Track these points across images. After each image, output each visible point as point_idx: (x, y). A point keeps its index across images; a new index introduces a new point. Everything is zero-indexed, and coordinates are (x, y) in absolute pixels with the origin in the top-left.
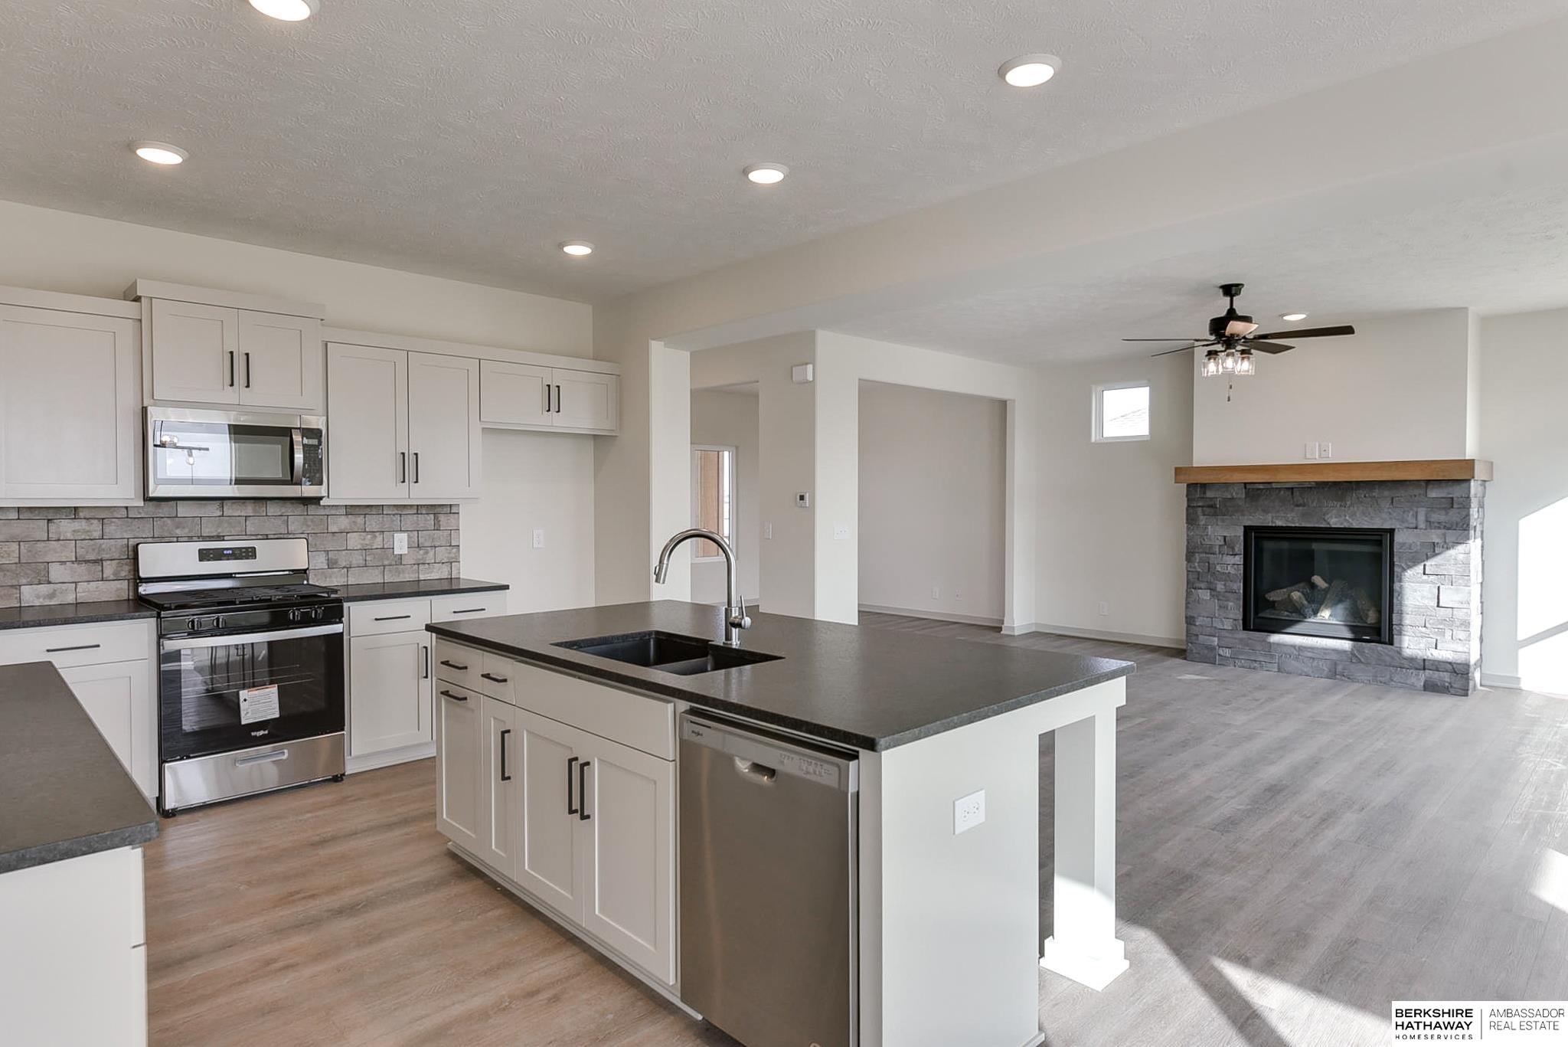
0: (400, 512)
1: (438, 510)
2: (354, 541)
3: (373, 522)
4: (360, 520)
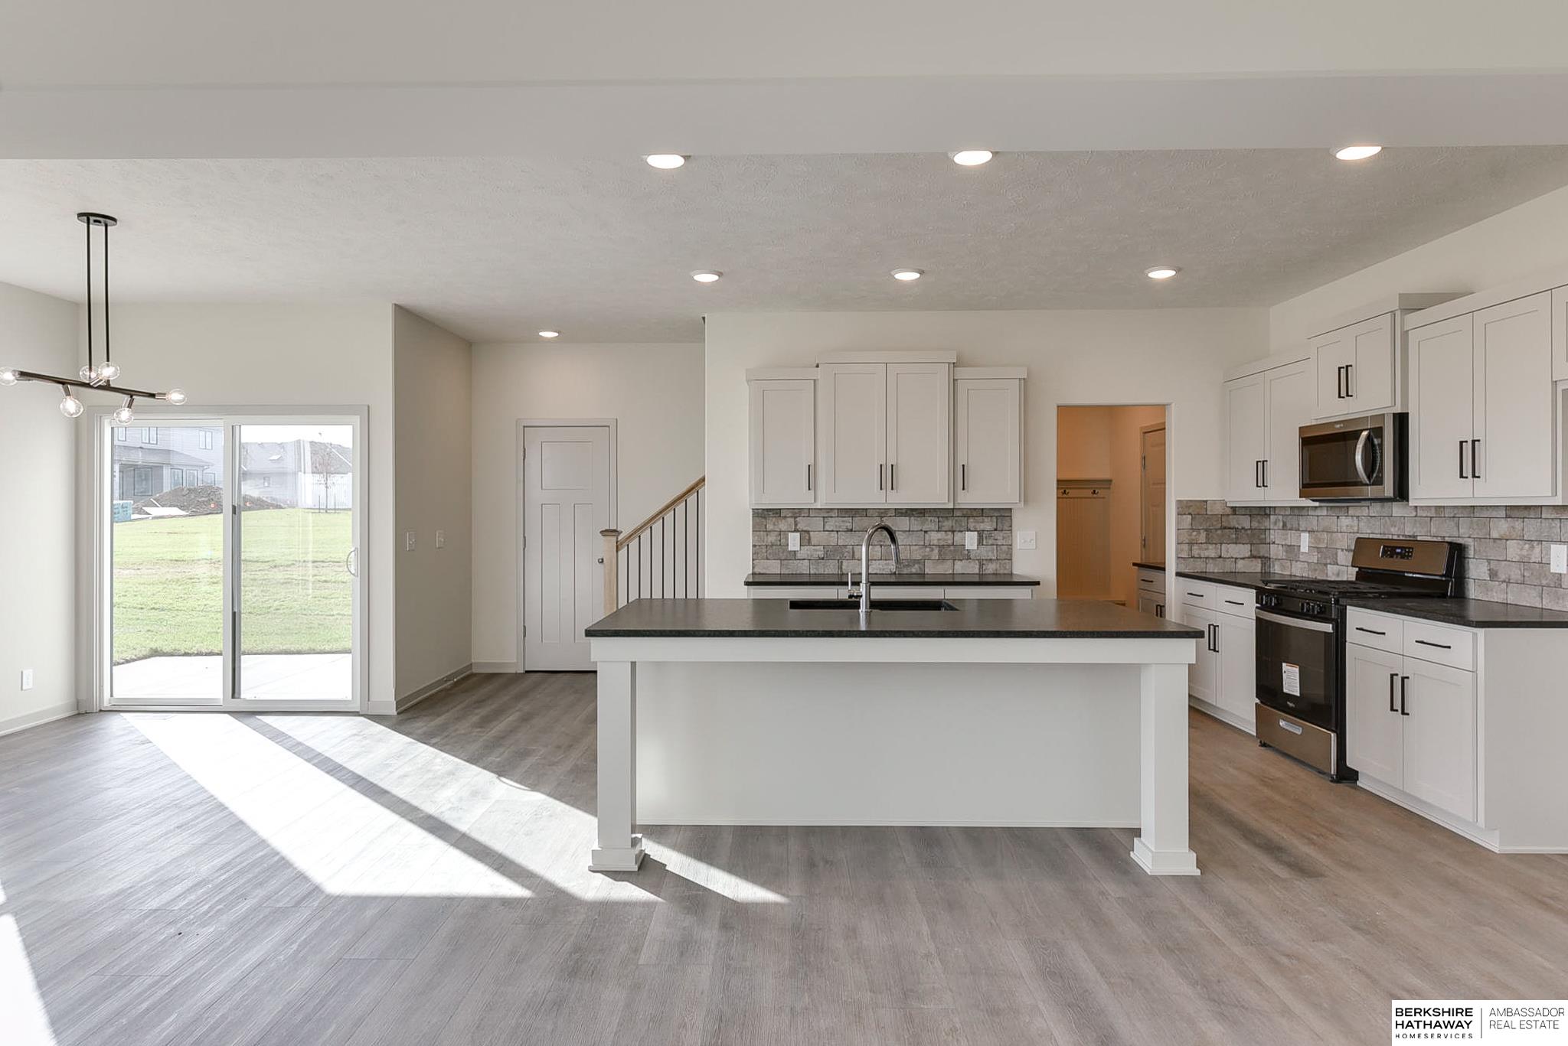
0: (1559, 517)
2: (1514, 550)
3: (1531, 527)
4: (1519, 525)
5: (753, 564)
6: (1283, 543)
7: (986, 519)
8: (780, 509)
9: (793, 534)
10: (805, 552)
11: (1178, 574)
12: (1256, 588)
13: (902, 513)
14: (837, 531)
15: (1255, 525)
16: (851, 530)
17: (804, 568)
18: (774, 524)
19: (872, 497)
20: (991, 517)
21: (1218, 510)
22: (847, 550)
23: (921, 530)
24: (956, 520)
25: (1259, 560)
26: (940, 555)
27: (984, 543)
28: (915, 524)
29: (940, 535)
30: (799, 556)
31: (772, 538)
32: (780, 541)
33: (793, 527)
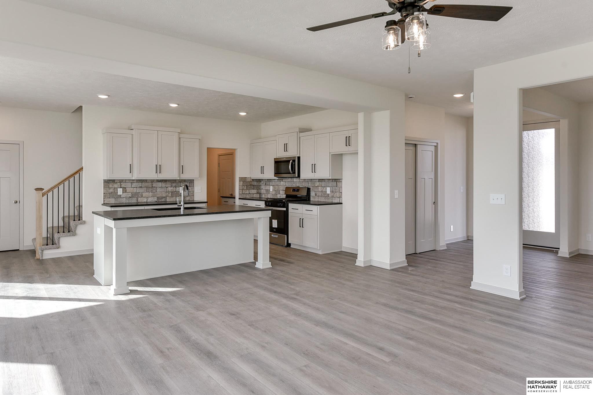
0: (328, 181)
1: (337, 181)
2: (320, 189)
3: (323, 184)
4: (321, 183)
5: (104, 200)
6: (265, 189)
8: (115, 180)
9: (119, 189)
10: (125, 195)
11: (239, 199)
12: (265, 201)
13: (159, 181)
14: (136, 188)
15: (258, 184)
16: (141, 187)
17: (124, 201)
18: (112, 185)
19: (153, 176)
20: (188, 182)
21: (249, 180)
22: (140, 194)
23: (165, 187)
24: (177, 184)
25: (259, 194)
26: (171, 195)
28: (163, 185)
29: (172, 188)
30: (122, 197)
31: (111, 190)
32: (114, 191)
33: (120, 186)
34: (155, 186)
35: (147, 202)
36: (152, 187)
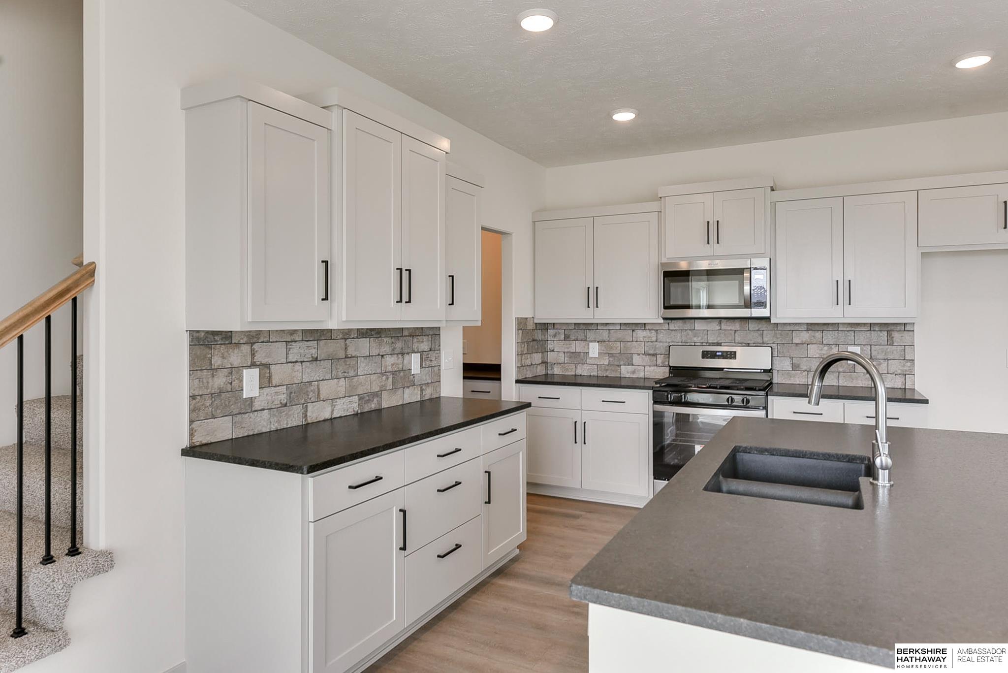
0: (853, 329)
1: (892, 328)
2: (813, 351)
3: (829, 337)
4: (818, 335)
5: (190, 429)
6: (567, 350)
7: (425, 338)
8: (229, 332)
9: (250, 370)
10: (265, 397)
11: (517, 381)
12: (652, 388)
13: (363, 334)
14: (302, 362)
15: (543, 337)
16: (316, 359)
17: (262, 423)
18: (223, 357)
20: (428, 335)
21: (531, 325)
22: (312, 388)
24: (405, 341)
26: (393, 383)
27: (424, 366)
28: (374, 347)
29: (394, 359)
30: (257, 405)
31: (220, 381)
32: (231, 383)
33: (249, 360)
34: (353, 355)
35: (331, 419)
36: (346, 357)
